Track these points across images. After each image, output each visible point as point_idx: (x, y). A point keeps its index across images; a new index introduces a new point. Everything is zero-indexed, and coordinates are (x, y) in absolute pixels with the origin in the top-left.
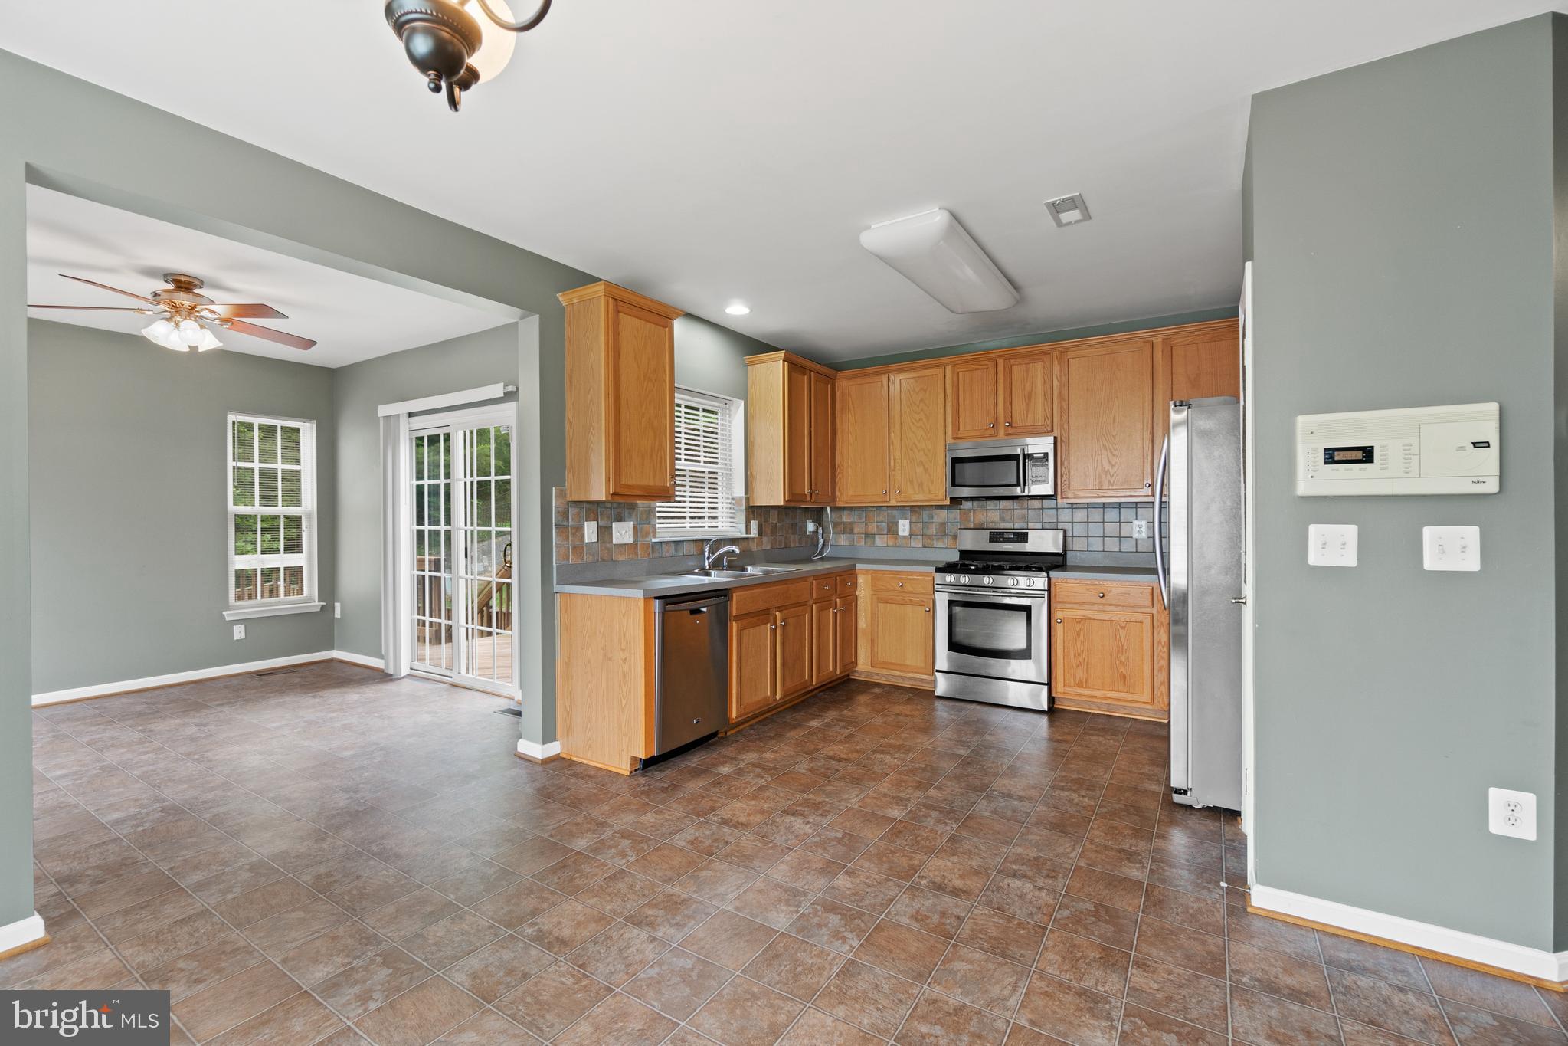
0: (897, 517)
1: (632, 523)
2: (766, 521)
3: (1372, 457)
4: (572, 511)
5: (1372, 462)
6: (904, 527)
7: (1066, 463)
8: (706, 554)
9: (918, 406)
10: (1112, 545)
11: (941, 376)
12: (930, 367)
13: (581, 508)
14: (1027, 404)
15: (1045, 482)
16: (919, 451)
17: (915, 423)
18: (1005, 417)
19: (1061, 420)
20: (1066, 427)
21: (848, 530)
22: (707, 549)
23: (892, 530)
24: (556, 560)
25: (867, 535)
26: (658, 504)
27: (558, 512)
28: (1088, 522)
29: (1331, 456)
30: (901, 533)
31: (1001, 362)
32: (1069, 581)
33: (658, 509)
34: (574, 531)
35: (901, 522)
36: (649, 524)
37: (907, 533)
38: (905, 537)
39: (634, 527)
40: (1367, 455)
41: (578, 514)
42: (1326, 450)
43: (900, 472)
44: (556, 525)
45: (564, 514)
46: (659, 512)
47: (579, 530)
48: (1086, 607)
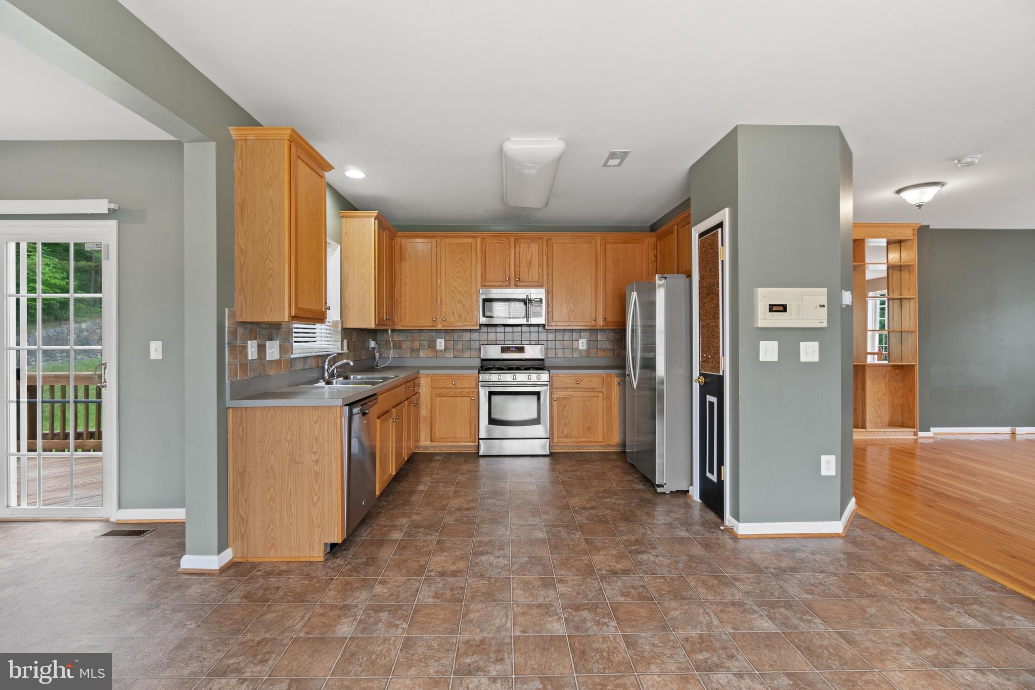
0: (435, 337)
1: (278, 341)
2: (351, 340)
3: (786, 309)
4: (240, 331)
5: (786, 312)
6: (440, 344)
7: (551, 305)
8: (326, 367)
9: (458, 263)
10: (568, 354)
11: (474, 244)
12: (467, 237)
13: (246, 328)
14: (529, 268)
15: (541, 316)
16: (458, 293)
17: (456, 273)
18: (515, 275)
19: (548, 279)
20: (551, 283)
21: (397, 347)
22: (327, 363)
23: (432, 346)
24: (229, 377)
25: (412, 350)
26: (295, 326)
27: (230, 332)
28: (555, 340)
29: (772, 308)
30: (438, 348)
31: (512, 239)
32: (560, 375)
33: (295, 330)
34: (241, 349)
35: (438, 341)
36: (289, 342)
37: (443, 348)
38: (441, 351)
39: (280, 345)
40: (784, 308)
41: (244, 333)
42: (770, 305)
43: (445, 306)
44: (228, 344)
45: (233, 333)
46: (295, 333)
47: (245, 348)
48: (569, 390)
